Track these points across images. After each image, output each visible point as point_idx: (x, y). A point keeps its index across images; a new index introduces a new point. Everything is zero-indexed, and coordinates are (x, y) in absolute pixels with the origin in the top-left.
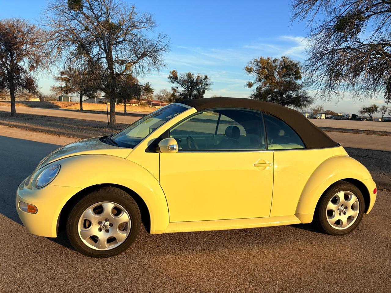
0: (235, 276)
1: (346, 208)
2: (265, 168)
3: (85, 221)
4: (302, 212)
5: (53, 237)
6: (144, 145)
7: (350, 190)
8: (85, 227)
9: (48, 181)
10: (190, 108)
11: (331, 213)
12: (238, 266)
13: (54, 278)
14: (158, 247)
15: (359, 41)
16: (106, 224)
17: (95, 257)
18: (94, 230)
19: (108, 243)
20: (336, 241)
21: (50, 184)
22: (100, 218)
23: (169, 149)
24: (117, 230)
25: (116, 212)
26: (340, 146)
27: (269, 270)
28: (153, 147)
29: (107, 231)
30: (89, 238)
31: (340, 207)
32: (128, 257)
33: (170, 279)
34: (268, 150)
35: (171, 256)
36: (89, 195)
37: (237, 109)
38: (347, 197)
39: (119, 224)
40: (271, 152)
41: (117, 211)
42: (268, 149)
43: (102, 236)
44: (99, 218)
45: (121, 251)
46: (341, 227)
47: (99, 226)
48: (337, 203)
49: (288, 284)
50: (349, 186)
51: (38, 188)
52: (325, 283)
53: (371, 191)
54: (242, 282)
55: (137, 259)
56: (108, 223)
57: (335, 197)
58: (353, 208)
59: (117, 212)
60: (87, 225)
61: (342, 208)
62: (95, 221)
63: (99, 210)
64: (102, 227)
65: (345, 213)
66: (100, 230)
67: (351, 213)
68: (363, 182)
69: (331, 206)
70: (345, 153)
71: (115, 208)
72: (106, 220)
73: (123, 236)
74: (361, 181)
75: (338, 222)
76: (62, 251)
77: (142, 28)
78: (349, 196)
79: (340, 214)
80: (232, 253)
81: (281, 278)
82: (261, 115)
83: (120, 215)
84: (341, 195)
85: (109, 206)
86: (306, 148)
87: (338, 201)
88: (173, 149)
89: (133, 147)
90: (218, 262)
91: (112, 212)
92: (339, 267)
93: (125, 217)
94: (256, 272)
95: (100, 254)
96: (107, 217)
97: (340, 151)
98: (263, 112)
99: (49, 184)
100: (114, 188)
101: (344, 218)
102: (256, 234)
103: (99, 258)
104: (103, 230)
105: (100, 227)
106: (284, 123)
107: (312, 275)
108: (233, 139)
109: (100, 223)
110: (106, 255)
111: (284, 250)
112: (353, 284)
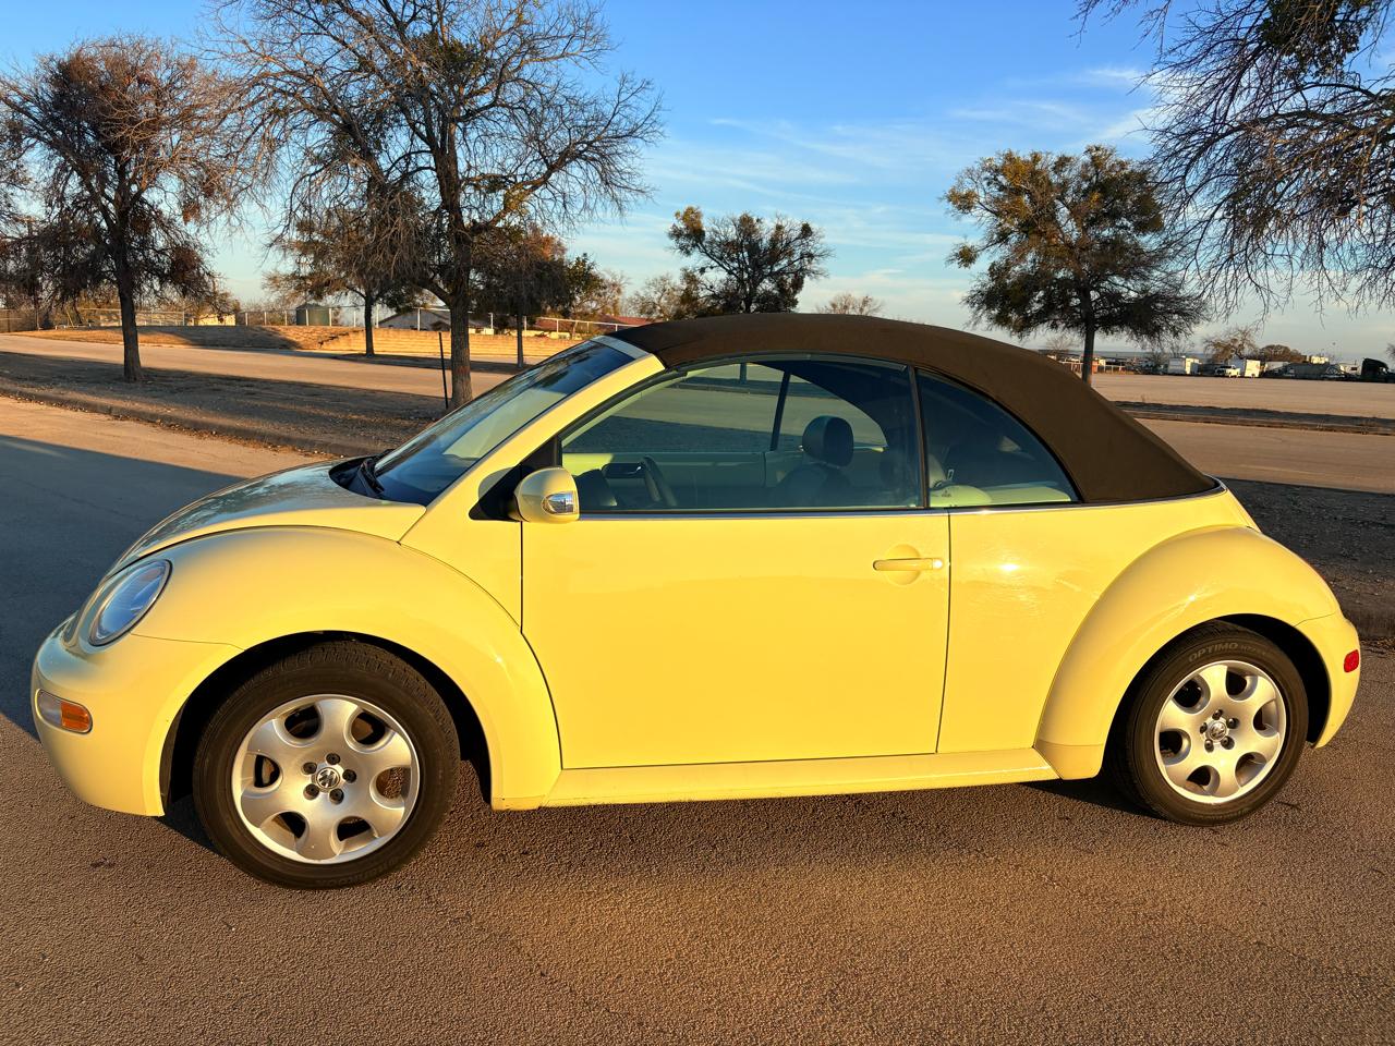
0: (778, 967)
1: (1234, 724)
2: (918, 573)
3: (260, 760)
4: (1061, 737)
5: (150, 813)
6: (468, 491)
7: (1248, 656)
8: (259, 783)
9: (130, 617)
10: (642, 357)
11: (1173, 742)
12: (799, 930)
13: (141, 959)
14: (527, 853)
15: (1357, 84)
16: (332, 773)
17: (295, 887)
19: (341, 839)
20: (1190, 844)
21: (133, 631)
22: (310, 750)
23: (548, 510)
24: (373, 793)
25: (368, 729)
26: (1222, 490)
27: (911, 950)
28: (498, 503)
29: (337, 797)
30: (275, 820)
31: (1210, 720)
32: (413, 888)
33: (542, 974)
34: (928, 509)
35: (564, 889)
36: (269, 672)
37: (817, 358)
38: (1236, 684)
39: (378, 773)
40: (942, 518)
41: (373, 728)
42: (932, 505)
43: (318, 813)
44: (305, 752)
45: (386, 868)
46: (1213, 793)
47: (307, 780)
48: (1198, 707)
49: (967, 1003)
50: (1244, 643)
51: (96, 644)
52: (1110, 1006)
53: (1333, 662)
54: (798, 993)
55: (441, 898)
56: (339, 770)
57: (1192, 684)
58: (1261, 722)
59: (370, 731)
60: (266, 776)
61: (1219, 724)
62: (293, 763)
63: (305, 725)
64: (318, 784)
65: (1228, 744)
66: (312, 792)
67: (1253, 741)
68: (1302, 628)
69: (1172, 715)
70: (1242, 519)
71: (364, 716)
72: (333, 759)
73: (393, 813)
74: (1292, 623)
75: (1202, 777)
76: (191, 861)
77: (562, 56)
78: (1248, 679)
79: (1209, 748)
80: (789, 883)
81: (948, 981)
82: (907, 378)
83: (382, 743)
84: (1214, 676)
85: (341, 711)
86: (1080, 500)
87: (1202, 699)
88: (562, 508)
89: (425, 498)
90: (729, 914)
91: (354, 730)
92: (1176, 946)
93: (397, 749)
95: (313, 876)
96: (335, 750)
97: (1222, 509)
98: (916, 370)
99: (129, 630)
101: (1224, 762)
102: (893, 814)
103: (308, 889)
104: (321, 794)
105: (310, 782)
106: (997, 407)
107: (1067, 973)
108: (830, 465)
109: (309, 768)
110: (335, 881)
111: (983, 875)
112: (1217, 1010)
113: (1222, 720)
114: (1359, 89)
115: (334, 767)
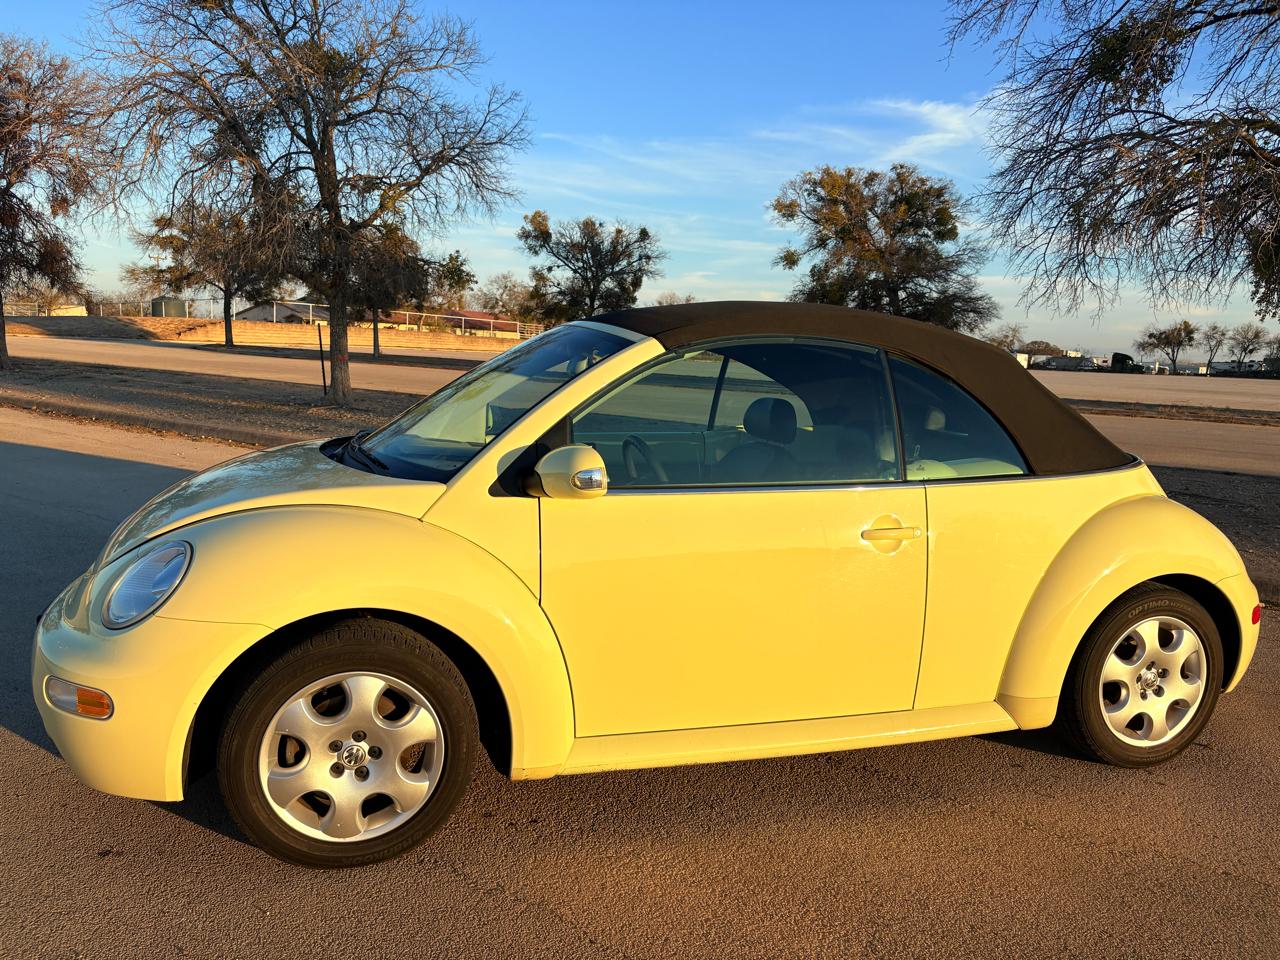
0: (812, 922)
1: (1164, 674)
2: (901, 541)
3: (284, 740)
4: (1022, 690)
5: (169, 799)
6: (487, 469)
7: (1177, 612)
8: (283, 762)
9: (148, 603)
10: (641, 340)
11: (1113, 691)
12: (818, 883)
14: (535, 821)
15: (1160, 111)
16: (358, 750)
17: (319, 867)
18: (317, 772)
19: (364, 817)
20: (1133, 785)
21: (158, 613)
22: (339, 728)
23: (575, 485)
24: (398, 770)
25: (391, 707)
26: (1140, 464)
27: (928, 898)
28: (519, 479)
29: (362, 774)
30: (299, 800)
31: (1143, 671)
32: (436, 862)
33: (591, 941)
34: (906, 482)
35: (584, 855)
36: (298, 652)
37: (799, 341)
38: (1166, 639)
39: (403, 749)
40: (919, 490)
41: (395, 704)
42: (909, 478)
43: (345, 791)
44: (334, 731)
45: (410, 842)
46: (1146, 737)
47: (333, 759)
48: (1135, 658)
49: (997, 947)
50: (1174, 601)
51: (115, 627)
52: (1122, 940)
53: (1244, 614)
54: (839, 946)
55: (467, 870)
56: (364, 746)
57: (1129, 638)
58: (1187, 672)
59: (396, 706)
60: (290, 755)
61: (1150, 675)
62: (320, 742)
63: (332, 703)
64: (345, 762)
65: (1159, 692)
66: (337, 770)
67: (1178, 689)
68: (1220, 586)
69: (1114, 668)
70: (1154, 488)
71: (389, 693)
72: (359, 736)
73: (418, 788)
74: (1213, 580)
75: (1138, 723)
76: (201, 845)
77: (436, 67)
78: (1174, 632)
79: (1144, 696)
80: (793, 838)
81: (972, 927)
82: (879, 361)
83: (408, 718)
84: (1148, 630)
85: (368, 688)
86: (1031, 472)
87: (1138, 651)
88: (589, 484)
89: (445, 477)
90: (748, 871)
91: (379, 707)
92: (1157, 880)
93: (422, 724)
94: (882, 905)
95: (340, 855)
96: (362, 727)
97: (1139, 481)
98: (886, 353)
99: (153, 613)
100: (382, 623)
101: (1156, 709)
102: (864, 768)
103: (333, 868)
104: (346, 772)
105: (335, 760)
106: (956, 387)
107: (1074, 912)
108: (770, 442)
109: (335, 747)
110: (360, 858)
111: (966, 823)
112: (1215, 938)
113: (1154, 670)
114: (1162, 115)
115: (359, 744)
